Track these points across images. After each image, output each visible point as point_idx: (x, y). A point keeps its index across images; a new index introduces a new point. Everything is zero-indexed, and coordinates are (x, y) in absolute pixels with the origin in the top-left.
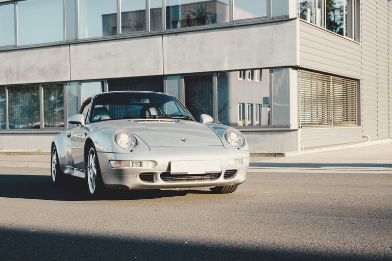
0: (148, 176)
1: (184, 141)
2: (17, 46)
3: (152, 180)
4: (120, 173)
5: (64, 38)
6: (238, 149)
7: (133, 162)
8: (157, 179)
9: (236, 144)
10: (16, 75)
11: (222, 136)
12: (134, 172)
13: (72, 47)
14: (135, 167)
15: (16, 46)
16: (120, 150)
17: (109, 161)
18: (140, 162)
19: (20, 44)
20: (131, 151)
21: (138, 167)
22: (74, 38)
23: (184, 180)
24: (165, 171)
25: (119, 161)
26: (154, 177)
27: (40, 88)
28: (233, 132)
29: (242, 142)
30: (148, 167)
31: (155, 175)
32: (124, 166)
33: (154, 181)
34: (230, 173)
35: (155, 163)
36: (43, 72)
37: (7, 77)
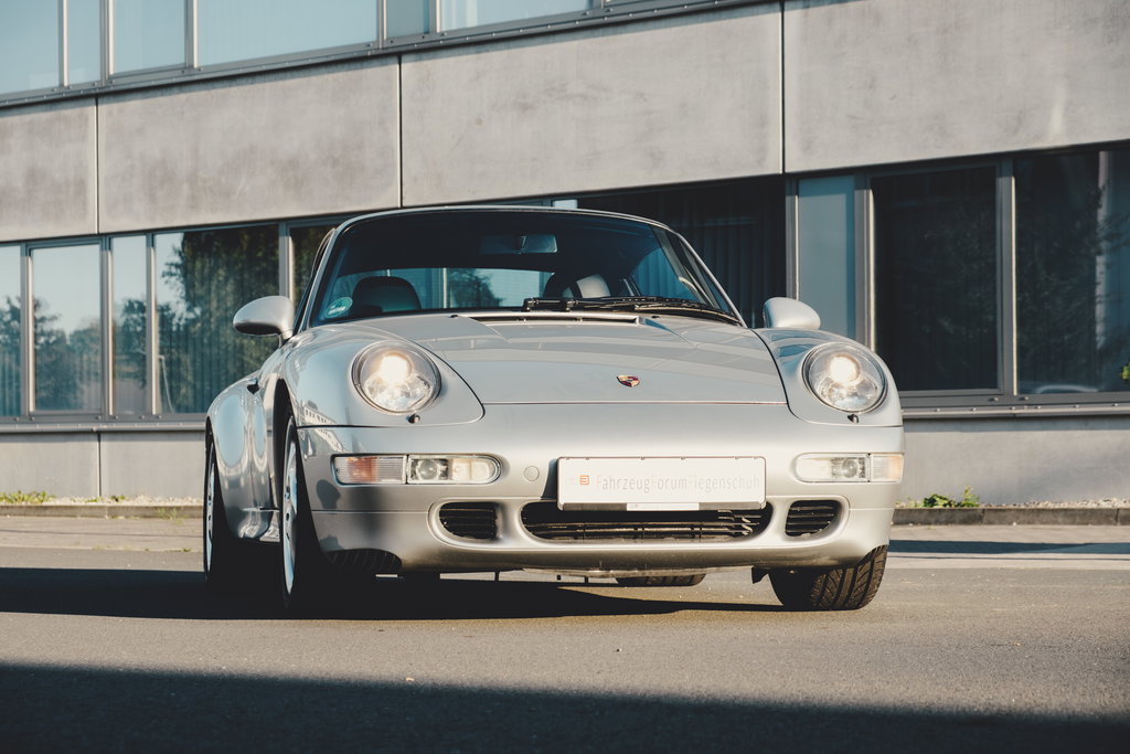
0: (473, 517)
1: (627, 384)
2: (192, 66)
3: (490, 534)
4: (370, 505)
5: (380, 31)
6: (851, 418)
7: (416, 461)
8: (508, 529)
9: (848, 403)
10: (185, 187)
11: (792, 370)
12: (419, 500)
13: (409, 66)
14: (421, 481)
15: (188, 67)
16: (369, 416)
17: (334, 457)
18: (445, 462)
19: (205, 58)
20: (411, 420)
21: (436, 480)
22: (421, 29)
23: (618, 535)
24: (538, 499)
25: (365, 459)
26: (499, 522)
27: (281, 239)
28: (840, 352)
29: (872, 396)
30: (470, 480)
31: (500, 516)
32: (383, 476)
33: (500, 535)
34: (814, 515)
35: (499, 464)
36: (292, 173)
37: (152, 198)
